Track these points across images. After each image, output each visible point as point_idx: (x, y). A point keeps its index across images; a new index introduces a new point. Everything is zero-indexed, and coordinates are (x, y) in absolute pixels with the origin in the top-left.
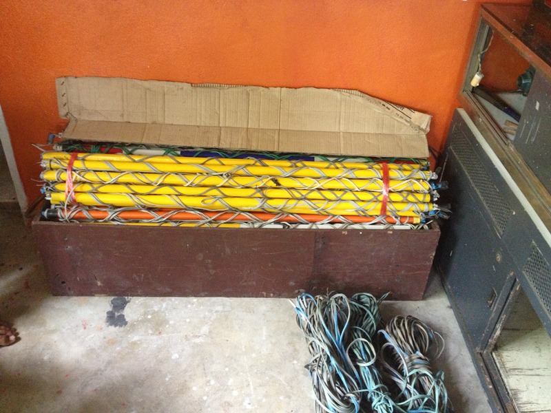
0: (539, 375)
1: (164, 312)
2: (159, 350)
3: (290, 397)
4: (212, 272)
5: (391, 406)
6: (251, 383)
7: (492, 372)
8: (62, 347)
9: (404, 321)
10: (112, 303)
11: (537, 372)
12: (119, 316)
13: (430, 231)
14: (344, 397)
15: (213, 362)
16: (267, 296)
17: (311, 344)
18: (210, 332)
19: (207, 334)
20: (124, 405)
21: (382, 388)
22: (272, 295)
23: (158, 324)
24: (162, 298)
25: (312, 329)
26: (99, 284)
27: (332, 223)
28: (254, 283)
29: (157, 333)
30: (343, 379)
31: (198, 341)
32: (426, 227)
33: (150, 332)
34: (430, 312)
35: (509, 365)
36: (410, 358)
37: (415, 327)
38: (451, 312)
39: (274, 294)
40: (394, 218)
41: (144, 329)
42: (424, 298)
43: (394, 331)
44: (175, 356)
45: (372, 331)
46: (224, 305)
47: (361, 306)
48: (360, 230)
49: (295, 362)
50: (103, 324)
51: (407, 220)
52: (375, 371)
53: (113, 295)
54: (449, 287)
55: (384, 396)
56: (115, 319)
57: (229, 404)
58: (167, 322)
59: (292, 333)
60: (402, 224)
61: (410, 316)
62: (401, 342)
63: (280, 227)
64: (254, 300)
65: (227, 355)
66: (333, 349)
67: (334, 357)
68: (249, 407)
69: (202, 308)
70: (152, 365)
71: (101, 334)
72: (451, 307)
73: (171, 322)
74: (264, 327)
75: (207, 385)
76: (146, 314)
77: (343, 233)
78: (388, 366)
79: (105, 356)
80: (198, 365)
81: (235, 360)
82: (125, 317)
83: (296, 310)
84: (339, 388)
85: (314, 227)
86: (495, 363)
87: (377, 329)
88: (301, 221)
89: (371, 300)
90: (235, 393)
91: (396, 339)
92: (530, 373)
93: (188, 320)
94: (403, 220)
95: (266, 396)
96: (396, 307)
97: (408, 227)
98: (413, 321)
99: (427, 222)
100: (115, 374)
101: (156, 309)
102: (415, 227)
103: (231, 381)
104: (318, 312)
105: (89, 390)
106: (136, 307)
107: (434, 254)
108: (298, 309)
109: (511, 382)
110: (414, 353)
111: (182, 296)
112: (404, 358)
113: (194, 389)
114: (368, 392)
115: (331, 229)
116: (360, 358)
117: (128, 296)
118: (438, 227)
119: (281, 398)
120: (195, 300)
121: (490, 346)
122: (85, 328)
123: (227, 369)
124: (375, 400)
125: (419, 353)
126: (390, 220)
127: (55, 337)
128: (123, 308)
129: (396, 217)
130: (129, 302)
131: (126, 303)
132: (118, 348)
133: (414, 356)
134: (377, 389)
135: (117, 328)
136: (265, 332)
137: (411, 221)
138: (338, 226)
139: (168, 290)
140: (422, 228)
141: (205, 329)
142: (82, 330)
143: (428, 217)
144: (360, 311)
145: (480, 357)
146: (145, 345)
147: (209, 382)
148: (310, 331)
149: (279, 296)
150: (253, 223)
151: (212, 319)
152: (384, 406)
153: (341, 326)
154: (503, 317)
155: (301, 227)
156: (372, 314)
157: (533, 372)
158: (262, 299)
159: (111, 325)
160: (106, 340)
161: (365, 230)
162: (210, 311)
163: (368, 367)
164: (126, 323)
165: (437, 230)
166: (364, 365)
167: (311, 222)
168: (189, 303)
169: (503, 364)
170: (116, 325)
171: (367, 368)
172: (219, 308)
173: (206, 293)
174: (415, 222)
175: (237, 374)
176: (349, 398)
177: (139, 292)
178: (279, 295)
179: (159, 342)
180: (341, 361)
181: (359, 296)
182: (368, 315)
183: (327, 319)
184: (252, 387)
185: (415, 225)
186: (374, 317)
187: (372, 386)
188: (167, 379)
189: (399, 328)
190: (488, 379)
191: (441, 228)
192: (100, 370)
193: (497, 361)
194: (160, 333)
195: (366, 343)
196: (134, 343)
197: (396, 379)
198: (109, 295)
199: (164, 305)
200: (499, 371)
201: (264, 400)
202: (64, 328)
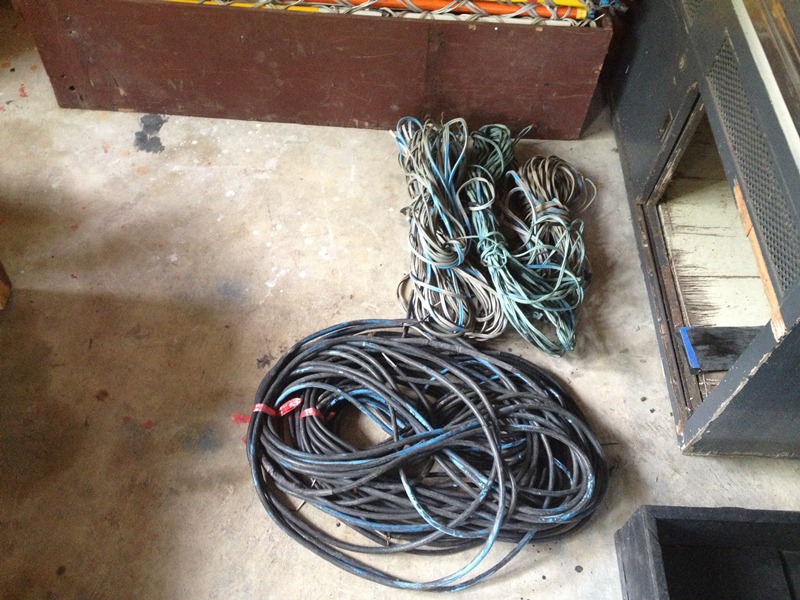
0: (715, 235)
1: (214, 138)
2: (208, 184)
3: (380, 250)
4: (280, 83)
5: (505, 258)
6: (330, 231)
7: (653, 228)
8: (76, 172)
9: (544, 162)
10: (142, 122)
11: (714, 231)
12: (152, 139)
13: (599, 29)
14: (445, 244)
15: (281, 204)
16: (361, 126)
17: (412, 185)
18: (279, 167)
19: (274, 169)
20: (161, 246)
21: (497, 235)
22: (367, 124)
23: (207, 153)
24: (211, 119)
25: (415, 165)
26: (122, 92)
27: (456, 13)
28: (342, 104)
29: (206, 163)
30: (447, 223)
31: (261, 176)
32: (593, 24)
33: (196, 161)
34: (587, 157)
35: (677, 221)
36: (543, 205)
37: (559, 170)
38: (616, 157)
39: (370, 123)
40: (548, 8)
41: (187, 158)
42: (581, 137)
43: (529, 175)
44: (230, 193)
45: (498, 171)
46: (299, 134)
47: (489, 140)
48: (495, 25)
49: (391, 210)
50: (132, 149)
51: (567, 13)
52: (491, 217)
53: (144, 111)
54: (618, 120)
55: (497, 244)
56: (147, 141)
57: (300, 254)
58: (220, 151)
59: (391, 176)
60: (559, 18)
61: (554, 157)
62: (536, 188)
63: (379, 14)
64: (342, 131)
65: (300, 197)
66: (438, 189)
67: (438, 197)
68: (326, 258)
69: (268, 136)
70: (199, 202)
71: (129, 161)
72: (617, 151)
73: (225, 152)
74: (354, 166)
75: (271, 230)
76: (190, 138)
77: (471, 27)
78: (511, 214)
79: (136, 187)
80: (261, 206)
81: (311, 203)
82: (161, 141)
83: (396, 141)
84: (441, 236)
85: (429, 17)
86: (660, 219)
87: (506, 170)
88: (410, 9)
89: (503, 134)
90: (309, 241)
91: (529, 183)
92: (705, 231)
93: (248, 150)
94: (561, 13)
95: (348, 247)
96: (540, 148)
97: (568, 23)
98: (557, 163)
99: (596, 16)
100: (148, 210)
101: (204, 133)
102: (578, 24)
103: (304, 227)
104: (424, 141)
105: (115, 226)
106: (175, 128)
107: (600, 68)
108: (399, 140)
109: (675, 241)
110: (550, 200)
111: (240, 119)
112: (535, 206)
113: (255, 233)
114: (477, 240)
115: (452, 21)
116: (473, 200)
117: (164, 113)
118: (610, 24)
119: (369, 250)
120: (258, 125)
121: (656, 196)
122: (106, 151)
123: (299, 213)
124: (486, 249)
125: (556, 201)
126: (542, 12)
127: (66, 161)
128: (158, 130)
129: (552, 7)
130: (166, 121)
131: (162, 122)
132: (152, 179)
133: (549, 204)
134: (489, 237)
135: (151, 153)
136: (353, 171)
137: (572, 14)
138: (464, 17)
139: (220, 107)
140: (588, 25)
141: (272, 163)
142: (103, 153)
143: (598, 8)
144: (487, 147)
145: (640, 210)
146: (189, 178)
147: (274, 226)
148: (412, 169)
149: (378, 126)
150: (338, 7)
151: (281, 152)
152: (496, 257)
153: (453, 159)
154: (678, 152)
155: (409, 16)
156: (502, 150)
157: (708, 231)
158: (353, 130)
159: (142, 149)
160: (136, 167)
161: (502, 26)
162: (280, 141)
163: (483, 211)
164: (162, 149)
165: (609, 28)
166: (477, 209)
167: (424, 10)
168: (251, 128)
169: (670, 220)
170: (148, 151)
171: (481, 213)
172: (293, 138)
173: (274, 116)
174: (578, 17)
175: (313, 219)
176: (452, 245)
177: (180, 107)
178: (377, 124)
179: (209, 175)
180: (448, 204)
181: (489, 129)
182: (496, 152)
183: (436, 153)
184: (331, 235)
185: (578, 20)
186: (504, 154)
187: (483, 233)
188: (219, 220)
189: (537, 171)
190: (645, 237)
191: (615, 27)
192: (129, 203)
193: (662, 216)
194: (209, 164)
195: (485, 184)
196: (174, 174)
197: (519, 230)
198: (138, 111)
199: (215, 129)
200: (662, 228)
201: (346, 251)
202: (77, 150)
